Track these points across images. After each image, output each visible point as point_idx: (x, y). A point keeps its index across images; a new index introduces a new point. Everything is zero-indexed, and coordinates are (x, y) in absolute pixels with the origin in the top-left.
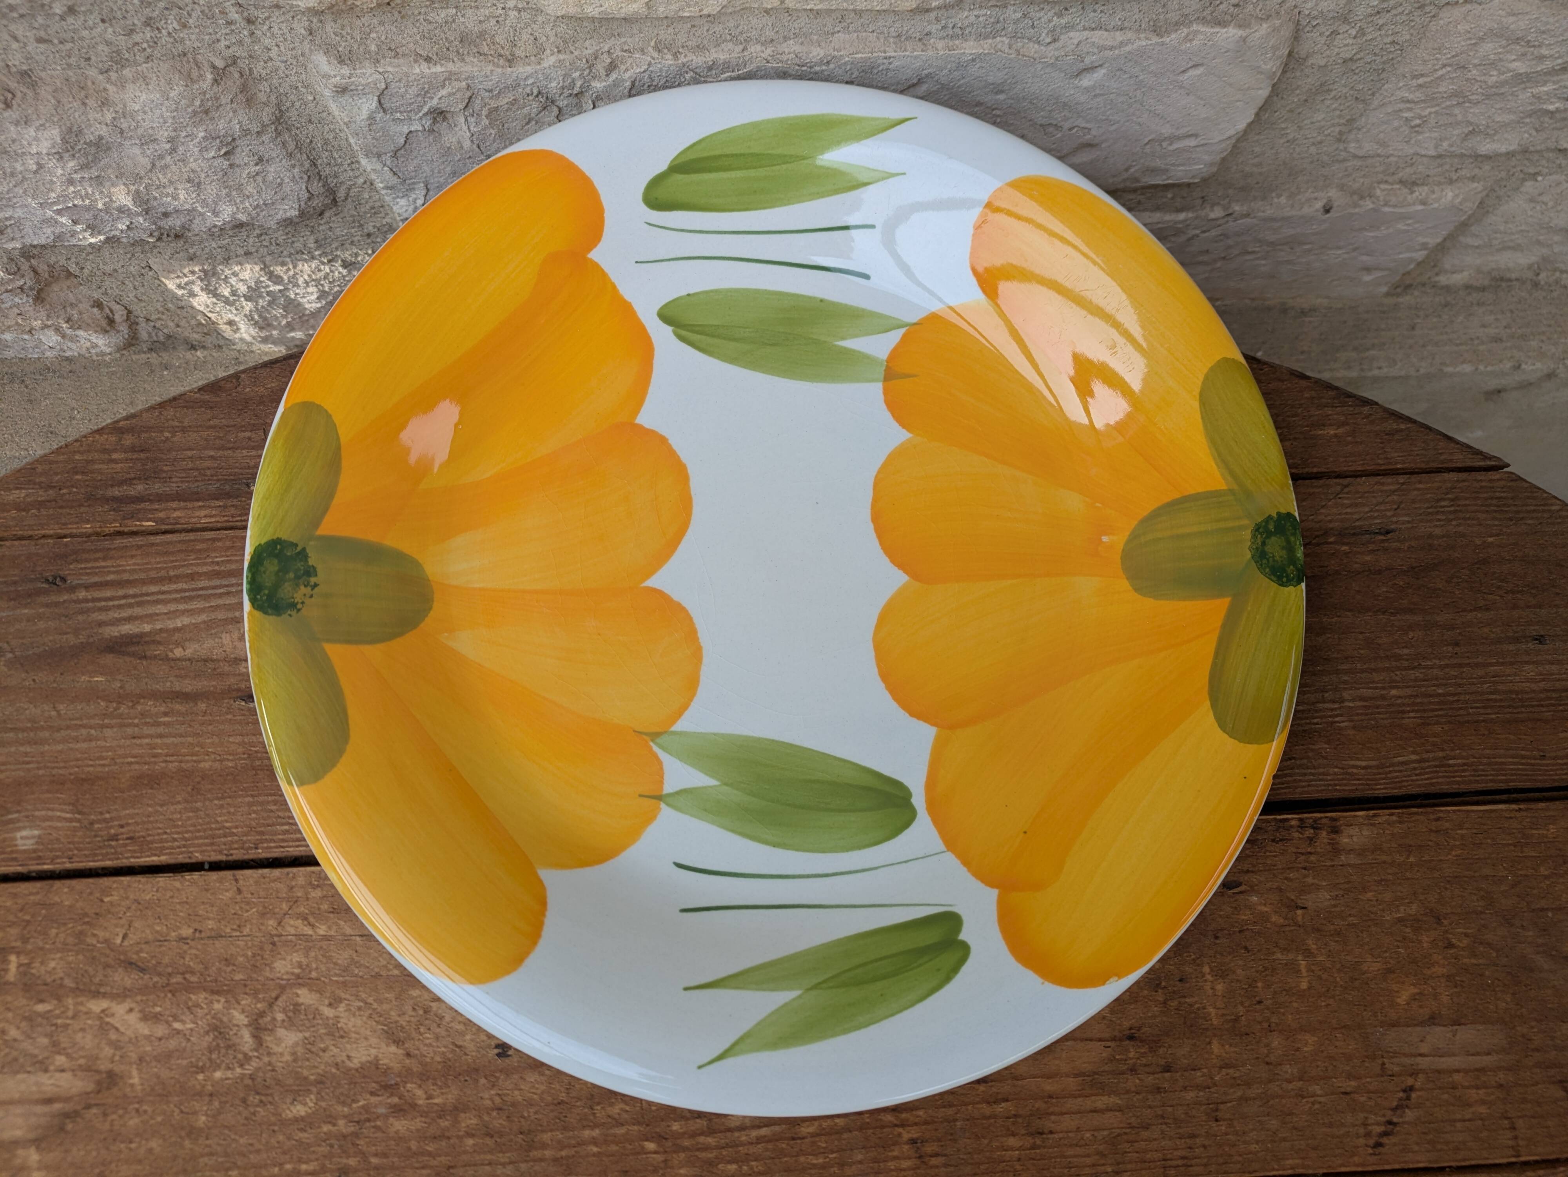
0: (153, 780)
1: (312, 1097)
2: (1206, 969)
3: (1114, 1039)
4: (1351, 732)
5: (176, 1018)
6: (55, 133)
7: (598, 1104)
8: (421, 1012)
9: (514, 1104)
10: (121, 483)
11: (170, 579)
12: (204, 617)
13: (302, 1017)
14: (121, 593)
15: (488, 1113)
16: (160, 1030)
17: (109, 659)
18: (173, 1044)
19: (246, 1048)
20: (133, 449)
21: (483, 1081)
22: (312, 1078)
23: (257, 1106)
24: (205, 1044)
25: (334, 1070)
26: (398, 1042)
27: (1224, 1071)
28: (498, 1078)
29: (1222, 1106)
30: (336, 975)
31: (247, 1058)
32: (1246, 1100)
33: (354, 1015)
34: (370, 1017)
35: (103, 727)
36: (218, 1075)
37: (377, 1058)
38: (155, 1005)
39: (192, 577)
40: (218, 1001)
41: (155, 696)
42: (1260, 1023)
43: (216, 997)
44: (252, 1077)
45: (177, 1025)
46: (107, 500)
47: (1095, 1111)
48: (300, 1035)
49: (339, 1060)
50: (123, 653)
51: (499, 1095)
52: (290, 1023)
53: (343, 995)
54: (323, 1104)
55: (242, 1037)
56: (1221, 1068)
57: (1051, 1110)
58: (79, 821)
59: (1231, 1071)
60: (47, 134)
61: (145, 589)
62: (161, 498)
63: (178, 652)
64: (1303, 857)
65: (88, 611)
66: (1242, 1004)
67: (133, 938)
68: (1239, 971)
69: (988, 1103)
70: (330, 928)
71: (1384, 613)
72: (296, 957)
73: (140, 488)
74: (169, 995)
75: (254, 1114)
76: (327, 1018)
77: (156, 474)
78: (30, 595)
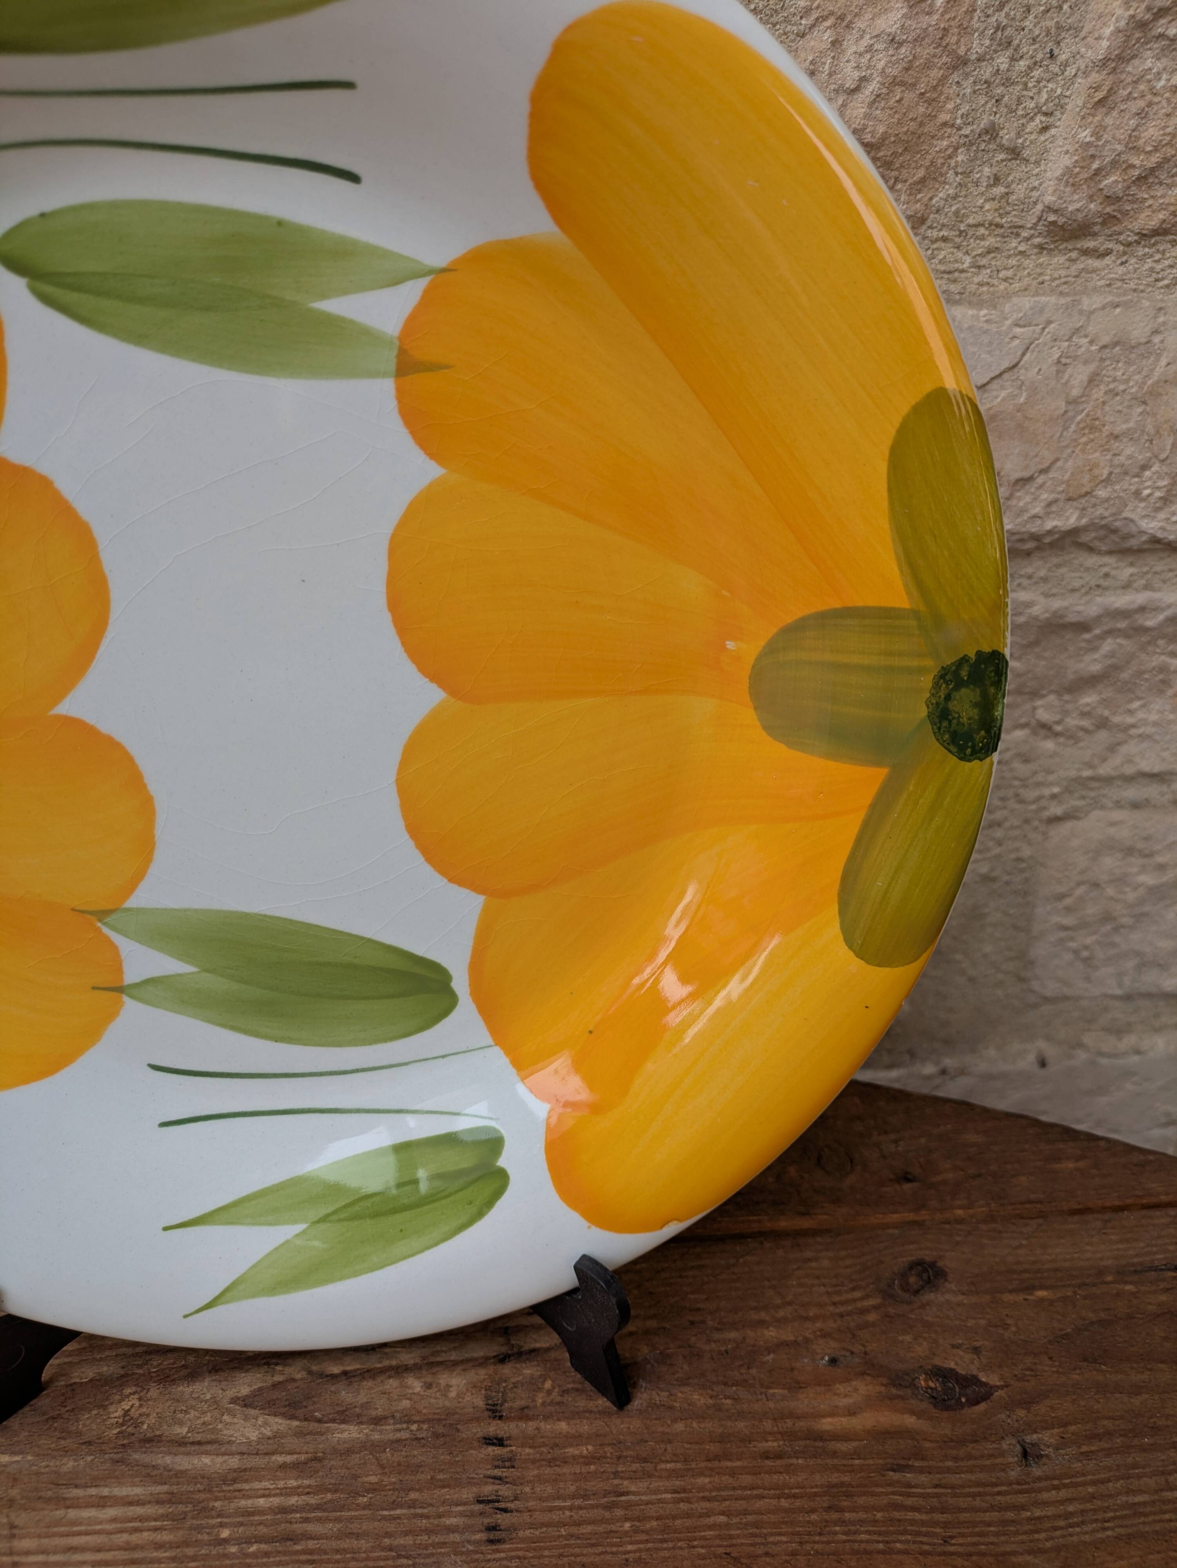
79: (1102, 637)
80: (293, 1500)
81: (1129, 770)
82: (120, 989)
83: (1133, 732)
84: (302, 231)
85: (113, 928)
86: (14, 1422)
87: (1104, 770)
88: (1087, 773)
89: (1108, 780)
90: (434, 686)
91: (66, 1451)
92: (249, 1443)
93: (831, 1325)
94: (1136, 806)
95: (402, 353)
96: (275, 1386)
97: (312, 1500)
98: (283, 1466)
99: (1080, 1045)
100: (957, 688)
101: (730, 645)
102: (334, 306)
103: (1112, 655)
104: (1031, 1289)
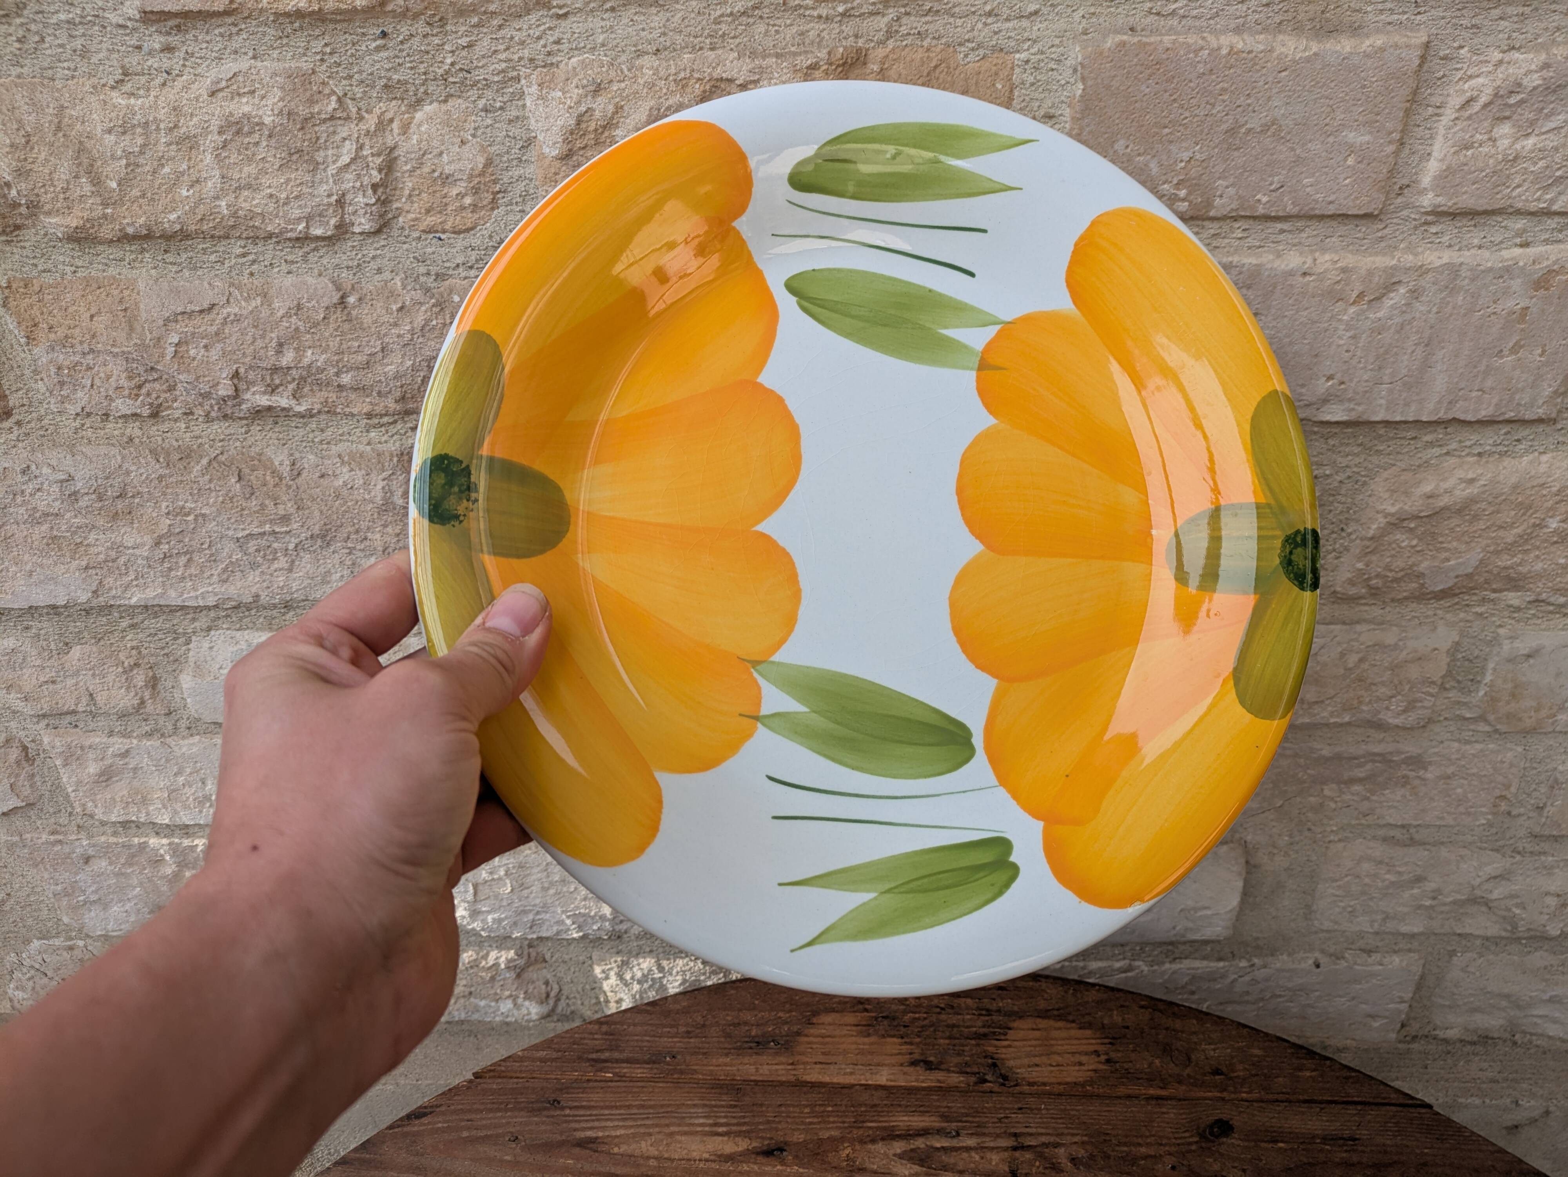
10: (598, 1051)
11: (616, 1107)
12: (632, 1131)
14: (588, 1113)
17: (577, 1151)
20: (606, 1033)
39: (629, 1107)
46: (589, 1060)
50: (585, 1148)
61: (602, 1112)
62: (617, 1061)
63: (616, 1150)
65: (569, 1122)
73: (607, 1055)
77: (617, 1048)
78: (539, 1110)
79: (1365, 763)
81: (1381, 822)
83: (1384, 804)
93: (1173, 1149)
94: (1385, 840)
99: (1342, 958)
103: (1371, 770)
104: (1276, 1141)
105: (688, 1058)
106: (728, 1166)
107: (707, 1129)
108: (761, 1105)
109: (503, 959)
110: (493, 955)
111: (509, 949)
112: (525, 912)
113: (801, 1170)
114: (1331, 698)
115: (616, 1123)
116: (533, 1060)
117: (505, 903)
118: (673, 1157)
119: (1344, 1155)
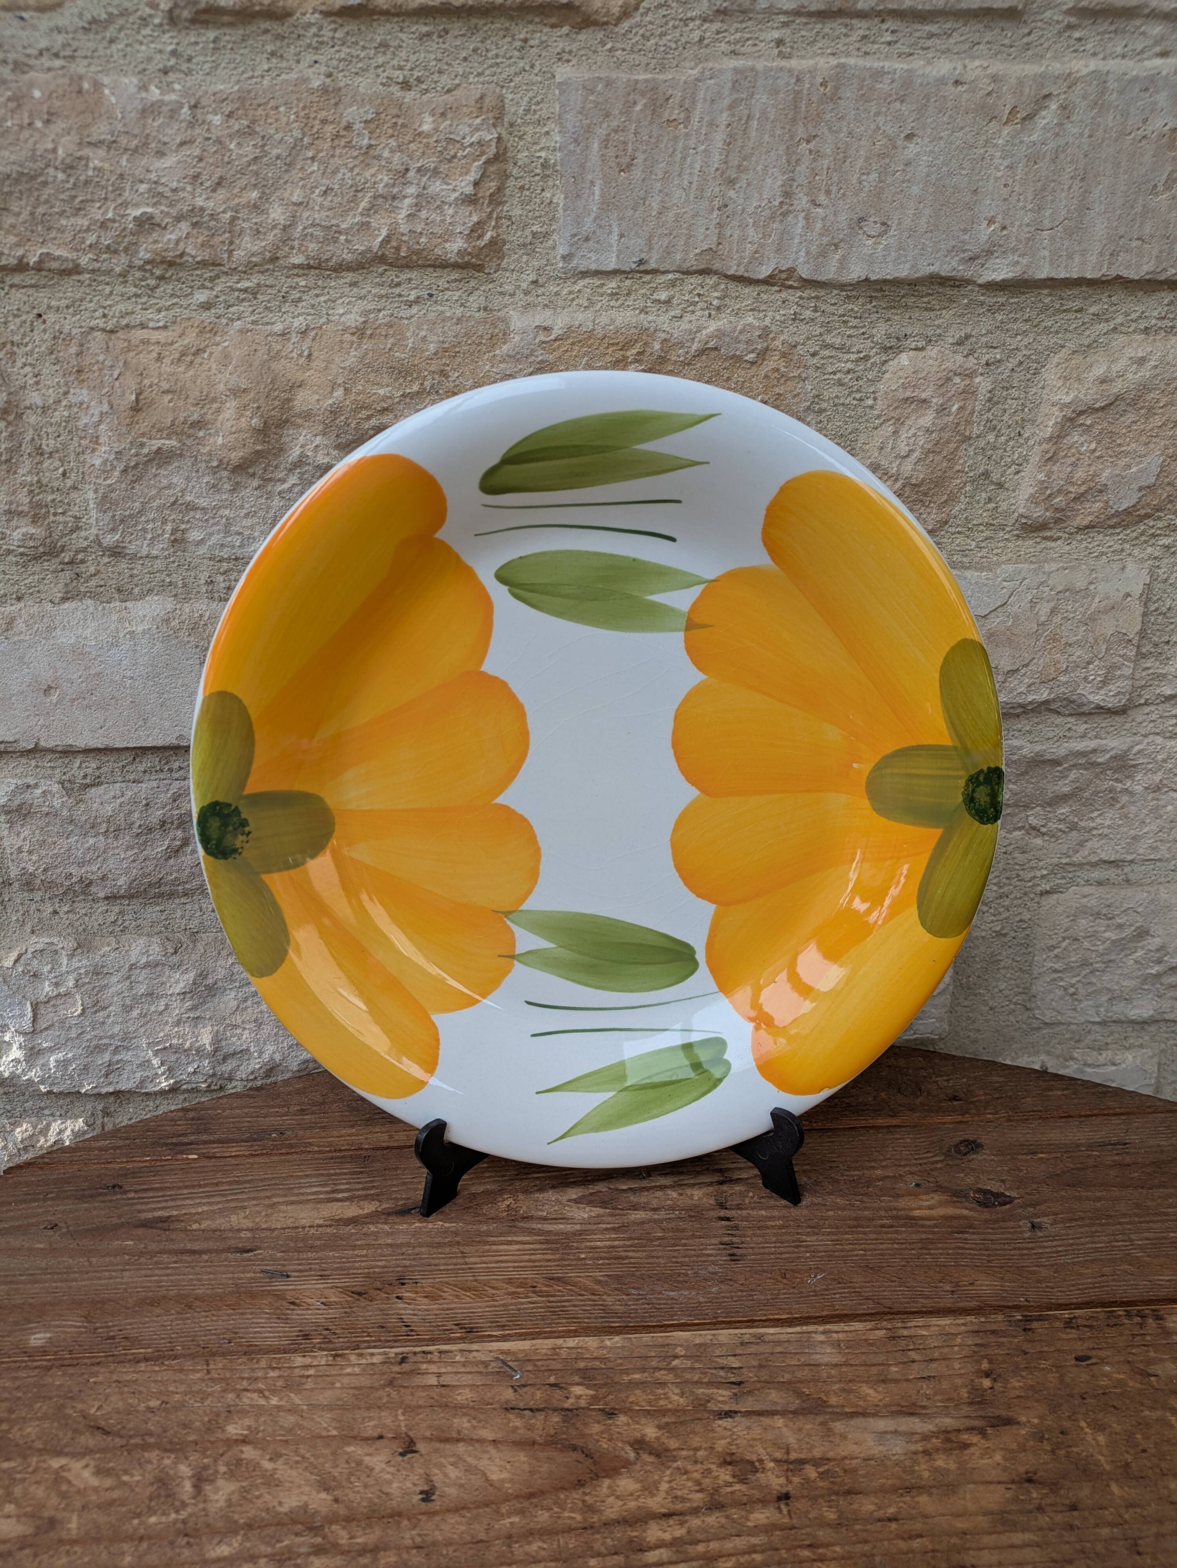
0: (155, 1302)
1: (239, 1538)
2: (1083, 1424)
3: (1013, 1482)
4: (1148, 1259)
5: (126, 1472)
6: (191, 976)
7: (516, 1542)
8: (353, 1465)
9: (434, 1544)
10: (179, 1136)
11: (200, 1186)
12: (220, 1206)
13: (243, 1469)
14: (161, 1194)
15: (408, 1552)
16: (109, 1482)
17: (140, 1231)
18: (116, 1494)
19: (185, 1497)
20: (193, 1119)
21: (405, 1522)
22: (242, 1521)
23: (183, 1547)
24: (148, 1494)
25: (264, 1514)
26: (327, 1490)
27: (1131, 1510)
28: (420, 1520)
29: (1140, 1542)
30: (280, 1435)
31: (184, 1505)
32: (1163, 1535)
33: (291, 1468)
34: (306, 1469)
35: (122, 1271)
36: (153, 1520)
37: (306, 1505)
38: (110, 1461)
39: (217, 1184)
40: (169, 1458)
41: (170, 1252)
42: (1151, 1468)
43: (168, 1454)
44: (184, 1522)
45: (126, 1478)
46: (167, 1144)
47: (1012, 1546)
48: (238, 1485)
49: (270, 1505)
50: (152, 1228)
51: (420, 1535)
52: (231, 1475)
53: (284, 1452)
54: (248, 1545)
55: (183, 1487)
56: (1127, 1507)
57: (968, 1545)
58: (86, 1327)
59: (1138, 1510)
60: (186, 976)
61: (180, 1192)
62: (205, 1142)
63: (195, 1226)
64: (1138, 1338)
65: (133, 1204)
66: (1128, 1452)
67: (107, 1409)
68: (1115, 1425)
69: (903, 1539)
70: (281, 1399)
71: (1142, 1188)
72: (247, 1422)
73: (192, 1138)
74: (125, 1453)
75: (179, 1555)
76: (266, 1470)
77: (206, 1131)
78: (91, 1196)
79: (1069, 769)
80: (617, 1243)
81: (1094, 859)
82: (513, 957)
83: (1095, 832)
84: (644, 563)
85: (513, 922)
86: (446, 1209)
87: (1076, 859)
88: (1064, 861)
89: (1080, 865)
90: (694, 788)
91: (481, 1222)
92: (584, 1219)
93: (914, 1169)
94: (1100, 883)
95: (689, 620)
96: (591, 1194)
97: (628, 1243)
98: (606, 1229)
99: (1072, 1058)
100: (978, 786)
101: (855, 765)
102: (656, 598)
103: (1076, 781)
104: (1036, 1153)
105: (301, 1133)
106: (351, 1229)
107: (322, 1196)
108: (396, 1169)
109: (68, 1132)
110: (55, 1126)
111: (77, 1117)
112: (99, 1049)
113: (447, 1225)
114: (1026, 665)
115: (198, 1201)
116: (91, 1149)
117: (73, 1034)
118: (273, 1226)
119: (1116, 1158)
